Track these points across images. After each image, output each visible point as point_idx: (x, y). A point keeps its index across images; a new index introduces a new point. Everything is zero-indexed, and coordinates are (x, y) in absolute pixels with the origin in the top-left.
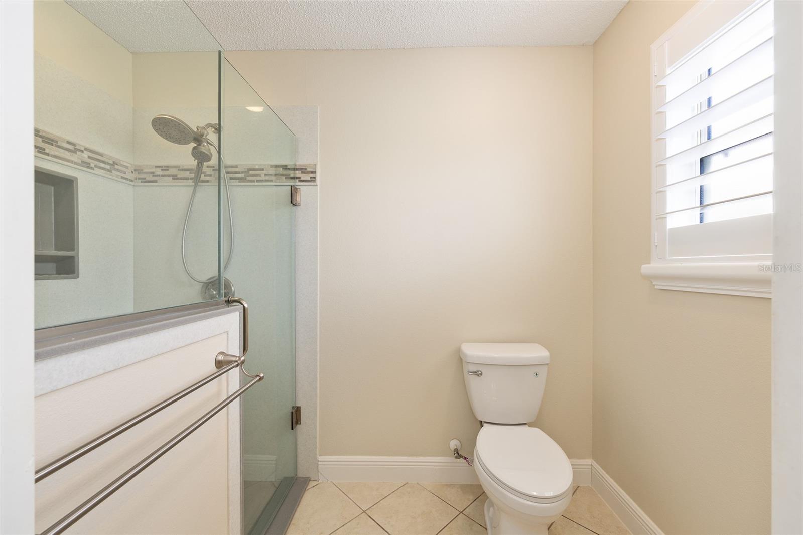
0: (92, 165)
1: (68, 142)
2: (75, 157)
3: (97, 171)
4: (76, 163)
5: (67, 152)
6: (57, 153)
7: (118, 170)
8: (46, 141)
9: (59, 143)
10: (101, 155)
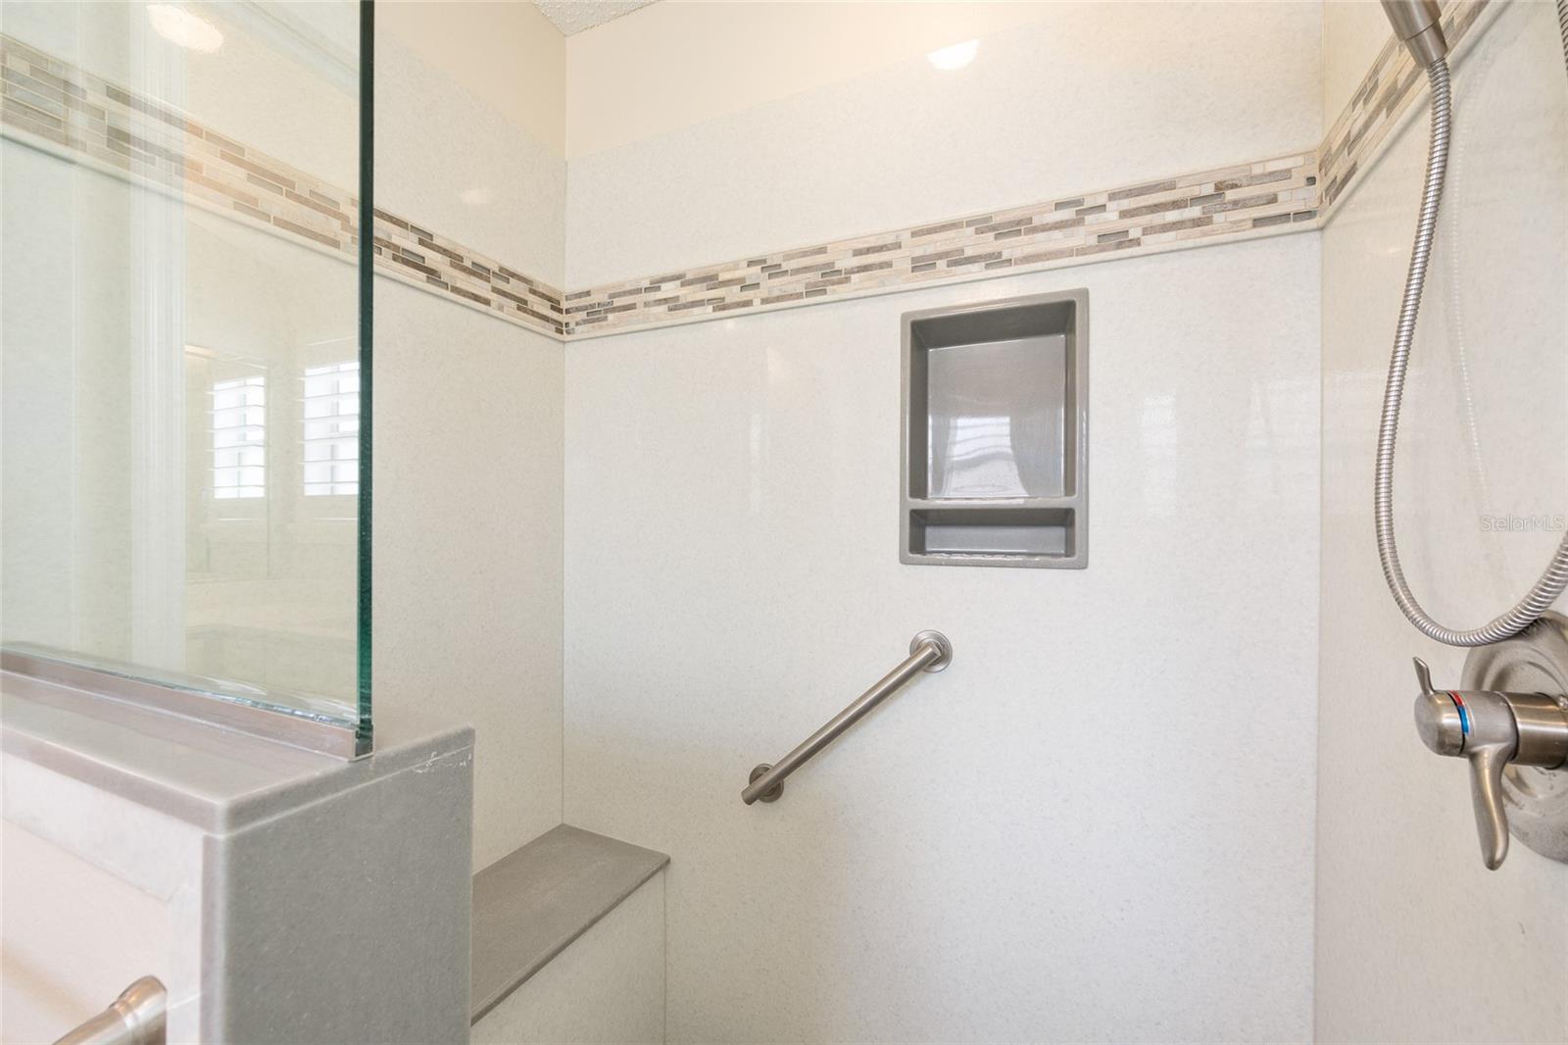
0: (1134, 234)
1: (1059, 206)
2: (1081, 237)
3: (1152, 243)
4: (1082, 251)
5: (1057, 234)
6: (1029, 250)
7: (1236, 204)
8: (1004, 233)
9: (1036, 222)
10: (1170, 186)
